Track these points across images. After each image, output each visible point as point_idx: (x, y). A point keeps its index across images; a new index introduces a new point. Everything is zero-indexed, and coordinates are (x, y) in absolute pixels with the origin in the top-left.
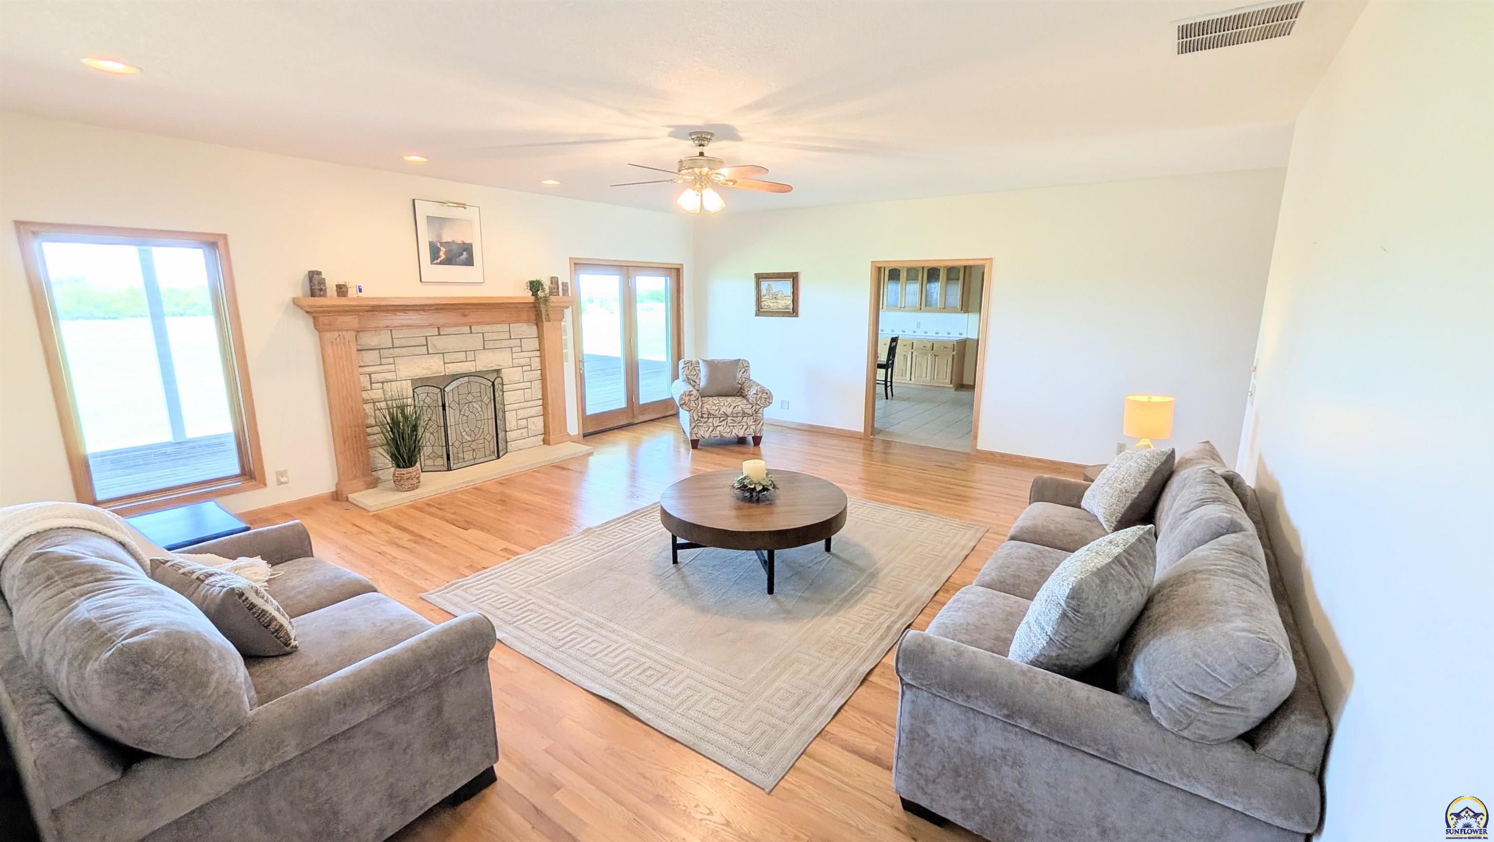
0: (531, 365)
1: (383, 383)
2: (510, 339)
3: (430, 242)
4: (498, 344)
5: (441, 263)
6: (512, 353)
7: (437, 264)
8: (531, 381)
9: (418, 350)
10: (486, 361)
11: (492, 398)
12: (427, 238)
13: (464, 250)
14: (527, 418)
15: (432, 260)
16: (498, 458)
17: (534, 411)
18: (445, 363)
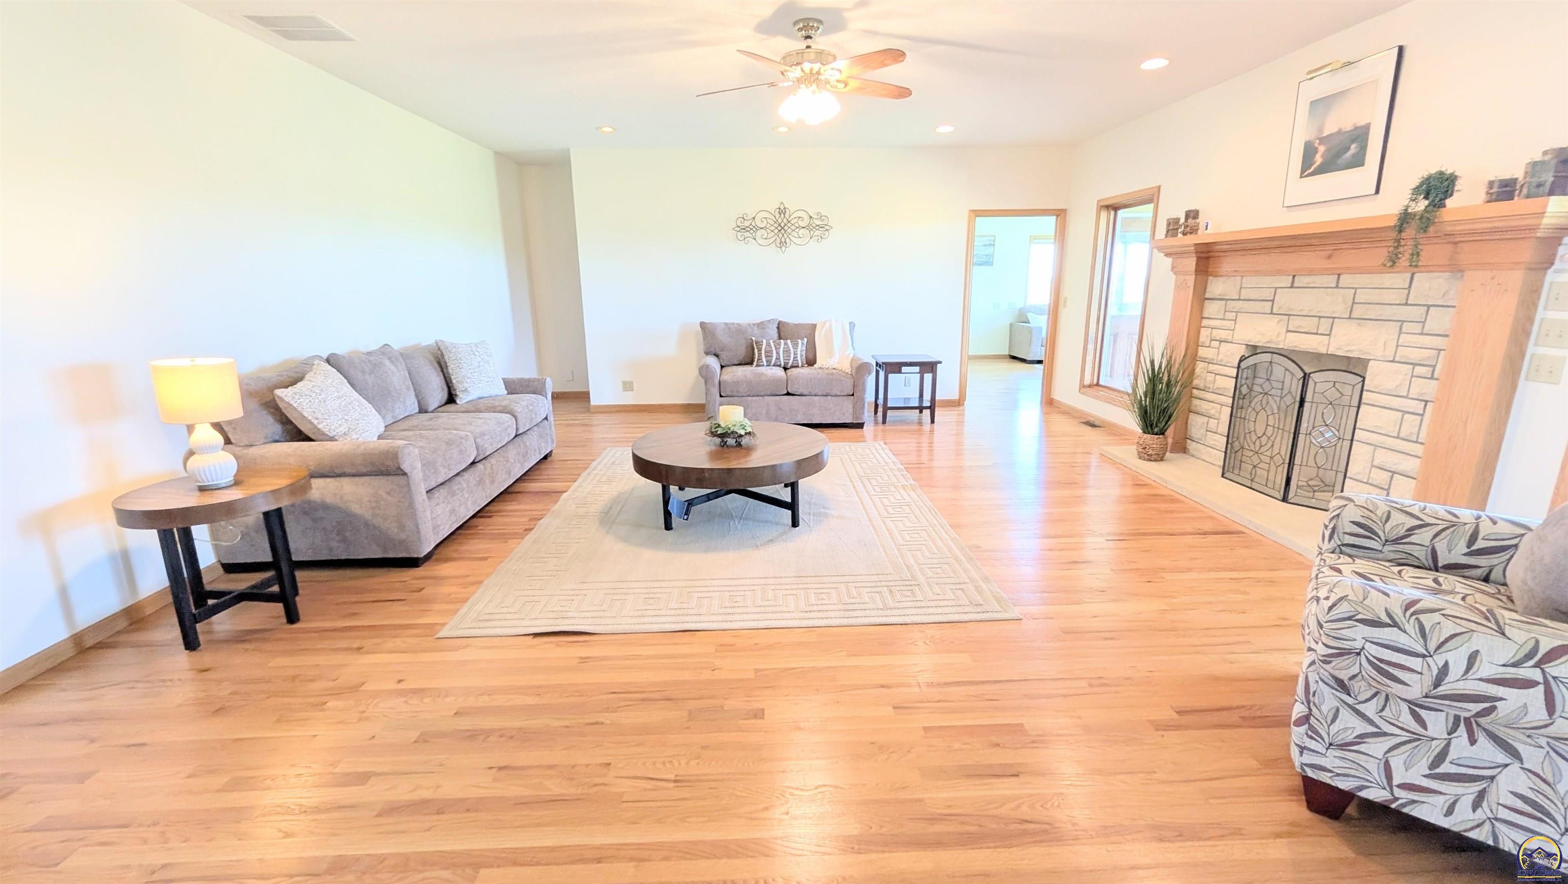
0: (1434, 367)
1: (1221, 342)
2: (1406, 304)
3: (1306, 143)
4: (1373, 312)
5: (1314, 174)
6: (1400, 332)
7: (1310, 175)
8: (1424, 402)
9: (1258, 306)
10: (1340, 340)
11: (1298, 399)
12: (1302, 135)
13: (1353, 142)
14: (1394, 473)
15: (1303, 172)
16: (1285, 499)
17: (1411, 465)
18: (1288, 331)
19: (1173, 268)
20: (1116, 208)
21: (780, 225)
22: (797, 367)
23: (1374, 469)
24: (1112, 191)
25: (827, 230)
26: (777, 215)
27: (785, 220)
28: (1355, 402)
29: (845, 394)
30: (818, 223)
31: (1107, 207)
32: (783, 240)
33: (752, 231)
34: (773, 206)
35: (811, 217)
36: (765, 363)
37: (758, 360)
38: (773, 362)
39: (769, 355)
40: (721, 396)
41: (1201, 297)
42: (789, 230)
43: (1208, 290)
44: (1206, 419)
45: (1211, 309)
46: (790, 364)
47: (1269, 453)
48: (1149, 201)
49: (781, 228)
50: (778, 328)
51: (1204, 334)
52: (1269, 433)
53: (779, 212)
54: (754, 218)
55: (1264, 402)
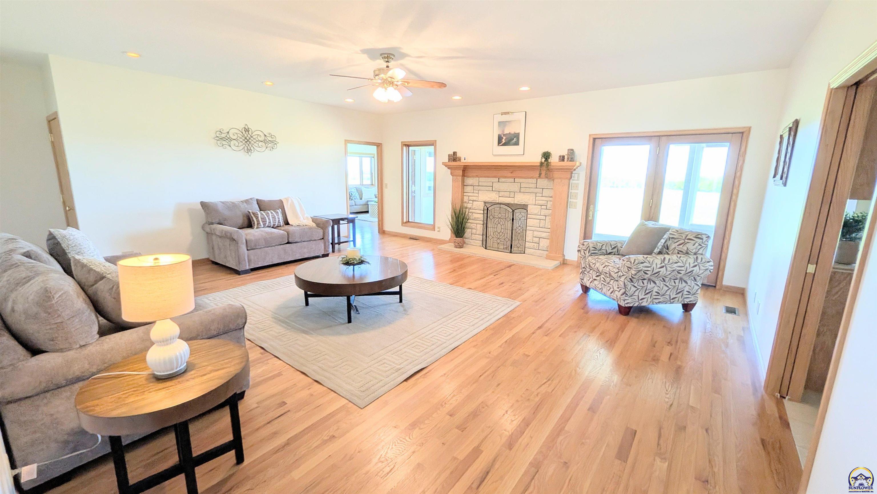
0: (547, 206)
1: (473, 201)
2: (536, 188)
3: (499, 135)
4: (528, 190)
5: (502, 145)
6: (536, 196)
7: (501, 145)
8: (546, 216)
9: (487, 188)
10: (519, 199)
11: (512, 219)
12: (497, 132)
13: (515, 137)
14: (540, 238)
15: (499, 144)
16: (511, 252)
17: (544, 235)
18: (499, 197)
19: (451, 173)
20: (408, 146)
21: (246, 138)
22: (280, 226)
23: (534, 238)
24: (408, 139)
25: (276, 144)
26: (244, 132)
27: (249, 136)
28: (526, 219)
29: (319, 238)
30: (270, 139)
31: (406, 145)
32: (249, 148)
33: (227, 141)
34: (241, 126)
35: (265, 135)
36: (262, 226)
37: (258, 224)
38: (267, 225)
39: (264, 222)
40: (248, 250)
41: (463, 185)
42: (252, 142)
43: (465, 182)
44: (470, 230)
45: (468, 189)
46: (276, 225)
47: (503, 238)
48: (432, 145)
49: (247, 141)
50: (257, 203)
51: (466, 199)
52: (502, 231)
53: (245, 130)
54: (228, 132)
55: (499, 221)
